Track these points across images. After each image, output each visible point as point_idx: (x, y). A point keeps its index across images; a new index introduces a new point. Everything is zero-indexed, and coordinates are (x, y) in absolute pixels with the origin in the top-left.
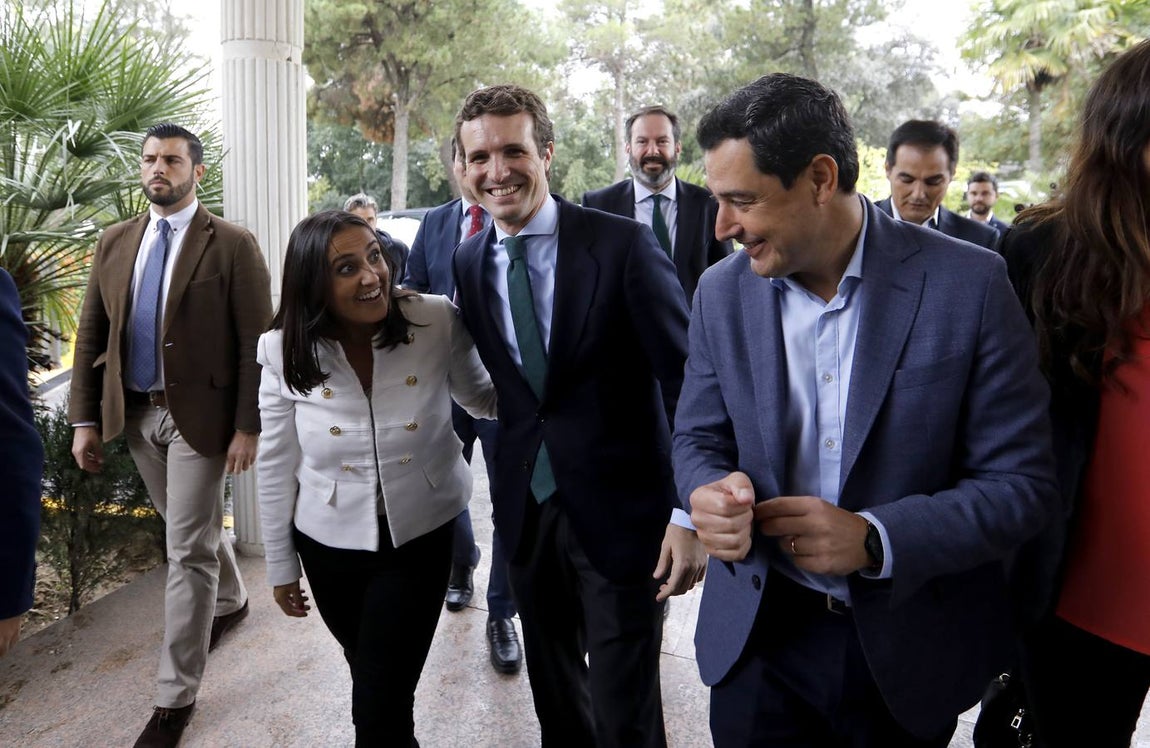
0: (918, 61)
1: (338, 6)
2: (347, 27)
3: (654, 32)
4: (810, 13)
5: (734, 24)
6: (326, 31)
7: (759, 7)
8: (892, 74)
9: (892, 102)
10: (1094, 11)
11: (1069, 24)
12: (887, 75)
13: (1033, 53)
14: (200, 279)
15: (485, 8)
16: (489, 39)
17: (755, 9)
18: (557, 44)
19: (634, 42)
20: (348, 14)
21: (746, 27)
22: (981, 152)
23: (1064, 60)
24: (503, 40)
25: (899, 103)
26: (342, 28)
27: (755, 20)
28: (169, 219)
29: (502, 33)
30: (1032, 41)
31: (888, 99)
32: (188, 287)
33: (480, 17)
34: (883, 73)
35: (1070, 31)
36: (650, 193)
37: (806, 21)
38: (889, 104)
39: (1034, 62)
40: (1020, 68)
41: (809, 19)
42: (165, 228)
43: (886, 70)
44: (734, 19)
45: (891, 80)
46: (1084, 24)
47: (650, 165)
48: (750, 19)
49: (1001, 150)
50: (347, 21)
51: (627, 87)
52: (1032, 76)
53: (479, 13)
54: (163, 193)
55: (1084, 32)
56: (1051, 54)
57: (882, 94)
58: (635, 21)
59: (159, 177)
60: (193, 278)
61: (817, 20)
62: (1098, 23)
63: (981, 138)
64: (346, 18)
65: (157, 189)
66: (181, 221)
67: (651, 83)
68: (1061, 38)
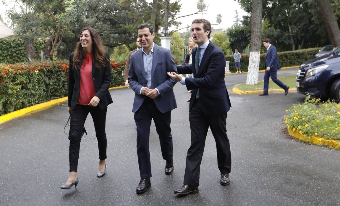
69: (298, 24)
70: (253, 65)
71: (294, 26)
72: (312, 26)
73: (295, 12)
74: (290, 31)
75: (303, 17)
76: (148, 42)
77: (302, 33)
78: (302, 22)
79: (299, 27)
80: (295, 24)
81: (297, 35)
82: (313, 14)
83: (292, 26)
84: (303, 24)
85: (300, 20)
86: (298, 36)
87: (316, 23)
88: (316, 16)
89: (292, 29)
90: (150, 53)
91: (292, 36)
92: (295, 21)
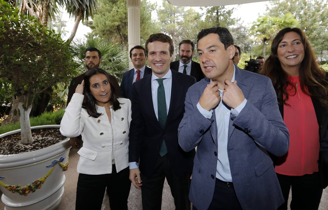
0: (244, 32)
1: (112, 23)
2: (113, 27)
3: (182, 25)
4: (218, 23)
5: (201, 25)
6: (108, 28)
7: (207, 22)
8: (237, 35)
9: (238, 42)
10: (275, 26)
11: (270, 28)
12: (236, 36)
13: (263, 34)
15: (145, 23)
16: (146, 30)
17: (206, 22)
18: (159, 29)
19: (177, 27)
20: (114, 25)
21: (204, 26)
22: (256, 54)
23: (269, 35)
24: (149, 30)
25: (239, 42)
26: (112, 28)
27: (206, 24)
29: (149, 28)
30: (263, 32)
31: (237, 41)
33: (144, 25)
34: (235, 35)
35: (270, 30)
36: (184, 65)
37: (217, 24)
38: (237, 42)
39: (264, 36)
40: (260, 37)
41: (218, 24)
43: (236, 35)
44: (201, 24)
45: (237, 37)
46: (273, 28)
47: (184, 58)
48: (205, 24)
49: (260, 53)
50: (114, 26)
51: (175, 38)
52: (263, 39)
53: (144, 24)
55: (273, 30)
56: (267, 34)
57: (235, 40)
58: (177, 22)
61: (220, 24)
62: (276, 28)
63: (256, 51)
64: (113, 25)
67: (181, 37)
68: (269, 31)
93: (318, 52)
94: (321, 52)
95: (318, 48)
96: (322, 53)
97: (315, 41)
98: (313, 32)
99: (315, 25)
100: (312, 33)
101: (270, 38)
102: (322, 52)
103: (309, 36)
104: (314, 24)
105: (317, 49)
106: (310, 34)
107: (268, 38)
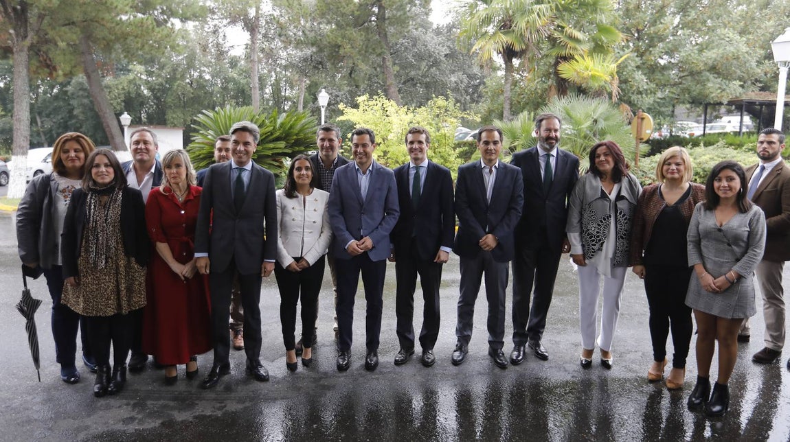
11: (526, 14)
13: (504, 33)
14: (768, 189)
23: (522, 39)
28: (765, 165)
30: (504, 25)
32: (763, 191)
35: (526, 19)
39: (505, 39)
40: (492, 41)
42: (763, 169)
46: (535, 16)
52: (504, 50)
54: (766, 156)
55: (534, 22)
56: (514, 35)
59: (764, 149)
60: (765, 189)
62: (544, 16)
65: (763, 154)
66: (770, 166)
68: (521, 24)
69: (52, 116)
70: (18, 173)
71: (46, 119)
72: (73, 121)
73: (47, 100)
74: (39, 123)
75: (60, 108)
76: (366, 155)
77: (58, 128)
78: (58, 115)
79: (54, 120)
80: (48, 116)
81: (51, 130)
82: (76, 106)
83: (43, 119)
84: (60, 117)
85: (56, 110)
86: (54, 132)
87: (80, 118)
88: (80, 110)
89: (42, 122)
90: (368, 172)
91: (43, 132)
92: (47, 112)
93: (663, 109)
94: (671, 108)
95: (664, 99)
96: (672, 115)
97: (658, 76)
98: (654, 46)
99: (660, 26)
100: (651, 49)
101: (524, 47)
102: (673, 112)
103: (644, 58)
104: (658, 23)
105: (661, 99)
106: (648, 53)
107: (517, 48)
